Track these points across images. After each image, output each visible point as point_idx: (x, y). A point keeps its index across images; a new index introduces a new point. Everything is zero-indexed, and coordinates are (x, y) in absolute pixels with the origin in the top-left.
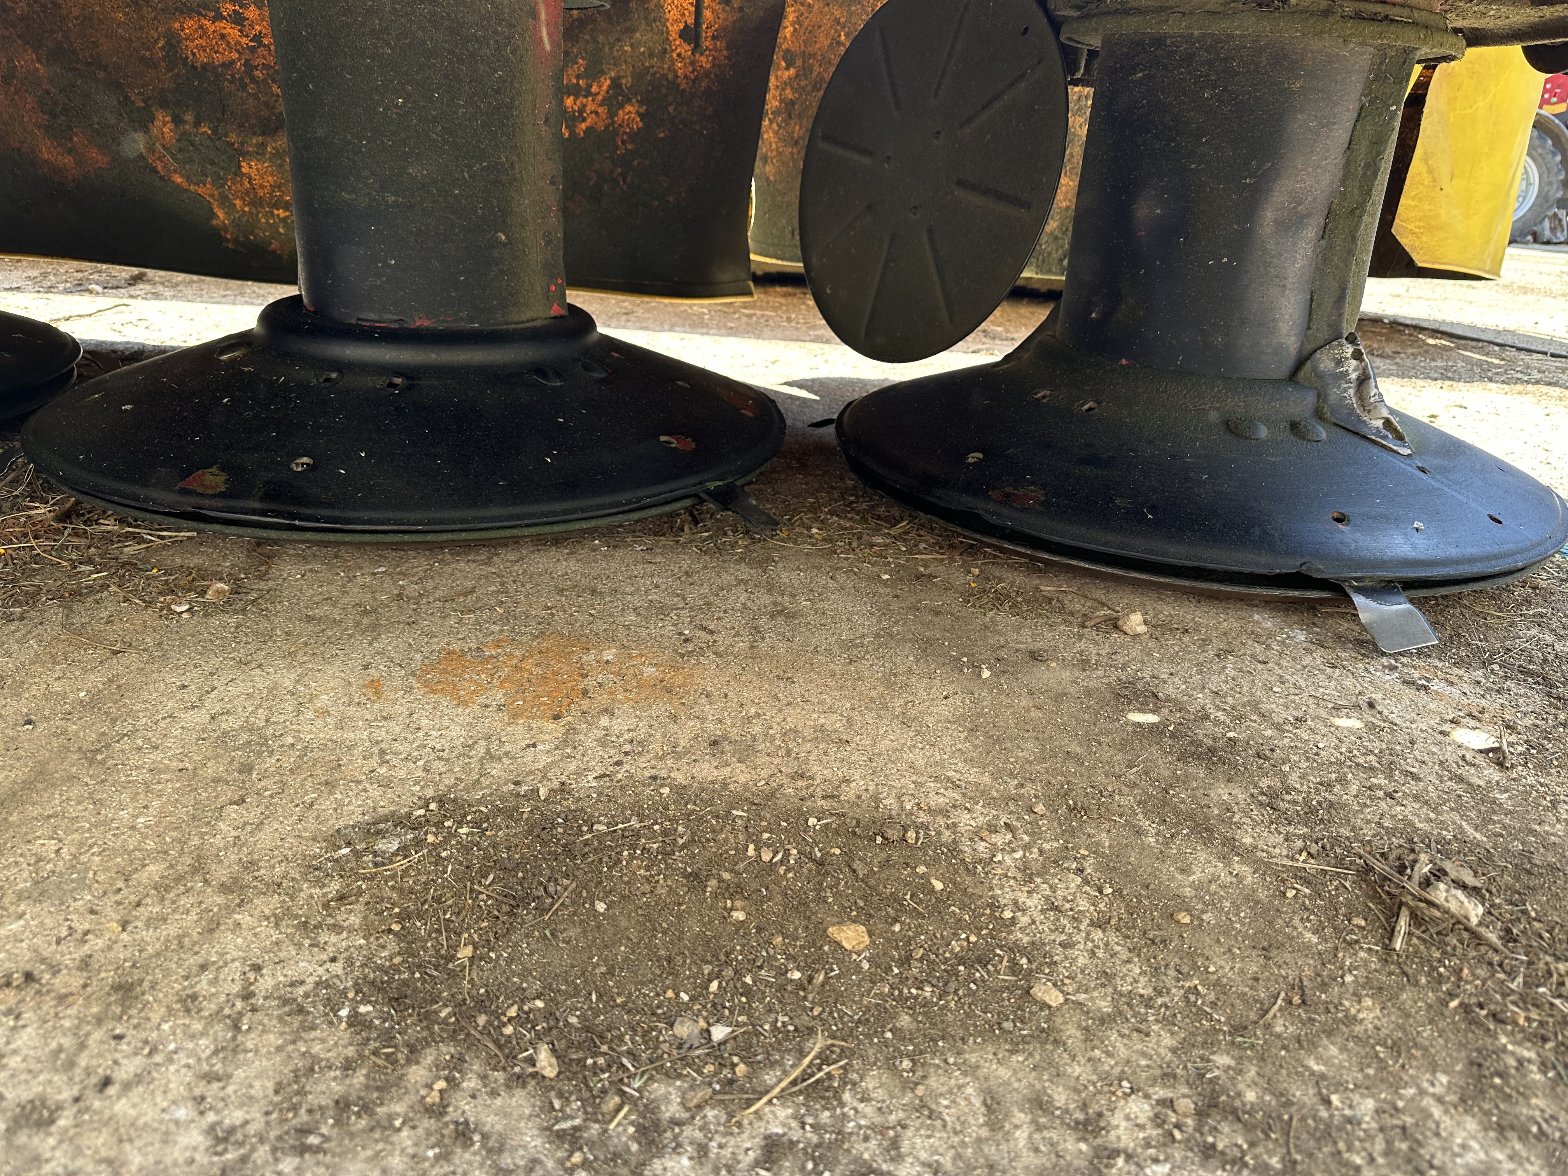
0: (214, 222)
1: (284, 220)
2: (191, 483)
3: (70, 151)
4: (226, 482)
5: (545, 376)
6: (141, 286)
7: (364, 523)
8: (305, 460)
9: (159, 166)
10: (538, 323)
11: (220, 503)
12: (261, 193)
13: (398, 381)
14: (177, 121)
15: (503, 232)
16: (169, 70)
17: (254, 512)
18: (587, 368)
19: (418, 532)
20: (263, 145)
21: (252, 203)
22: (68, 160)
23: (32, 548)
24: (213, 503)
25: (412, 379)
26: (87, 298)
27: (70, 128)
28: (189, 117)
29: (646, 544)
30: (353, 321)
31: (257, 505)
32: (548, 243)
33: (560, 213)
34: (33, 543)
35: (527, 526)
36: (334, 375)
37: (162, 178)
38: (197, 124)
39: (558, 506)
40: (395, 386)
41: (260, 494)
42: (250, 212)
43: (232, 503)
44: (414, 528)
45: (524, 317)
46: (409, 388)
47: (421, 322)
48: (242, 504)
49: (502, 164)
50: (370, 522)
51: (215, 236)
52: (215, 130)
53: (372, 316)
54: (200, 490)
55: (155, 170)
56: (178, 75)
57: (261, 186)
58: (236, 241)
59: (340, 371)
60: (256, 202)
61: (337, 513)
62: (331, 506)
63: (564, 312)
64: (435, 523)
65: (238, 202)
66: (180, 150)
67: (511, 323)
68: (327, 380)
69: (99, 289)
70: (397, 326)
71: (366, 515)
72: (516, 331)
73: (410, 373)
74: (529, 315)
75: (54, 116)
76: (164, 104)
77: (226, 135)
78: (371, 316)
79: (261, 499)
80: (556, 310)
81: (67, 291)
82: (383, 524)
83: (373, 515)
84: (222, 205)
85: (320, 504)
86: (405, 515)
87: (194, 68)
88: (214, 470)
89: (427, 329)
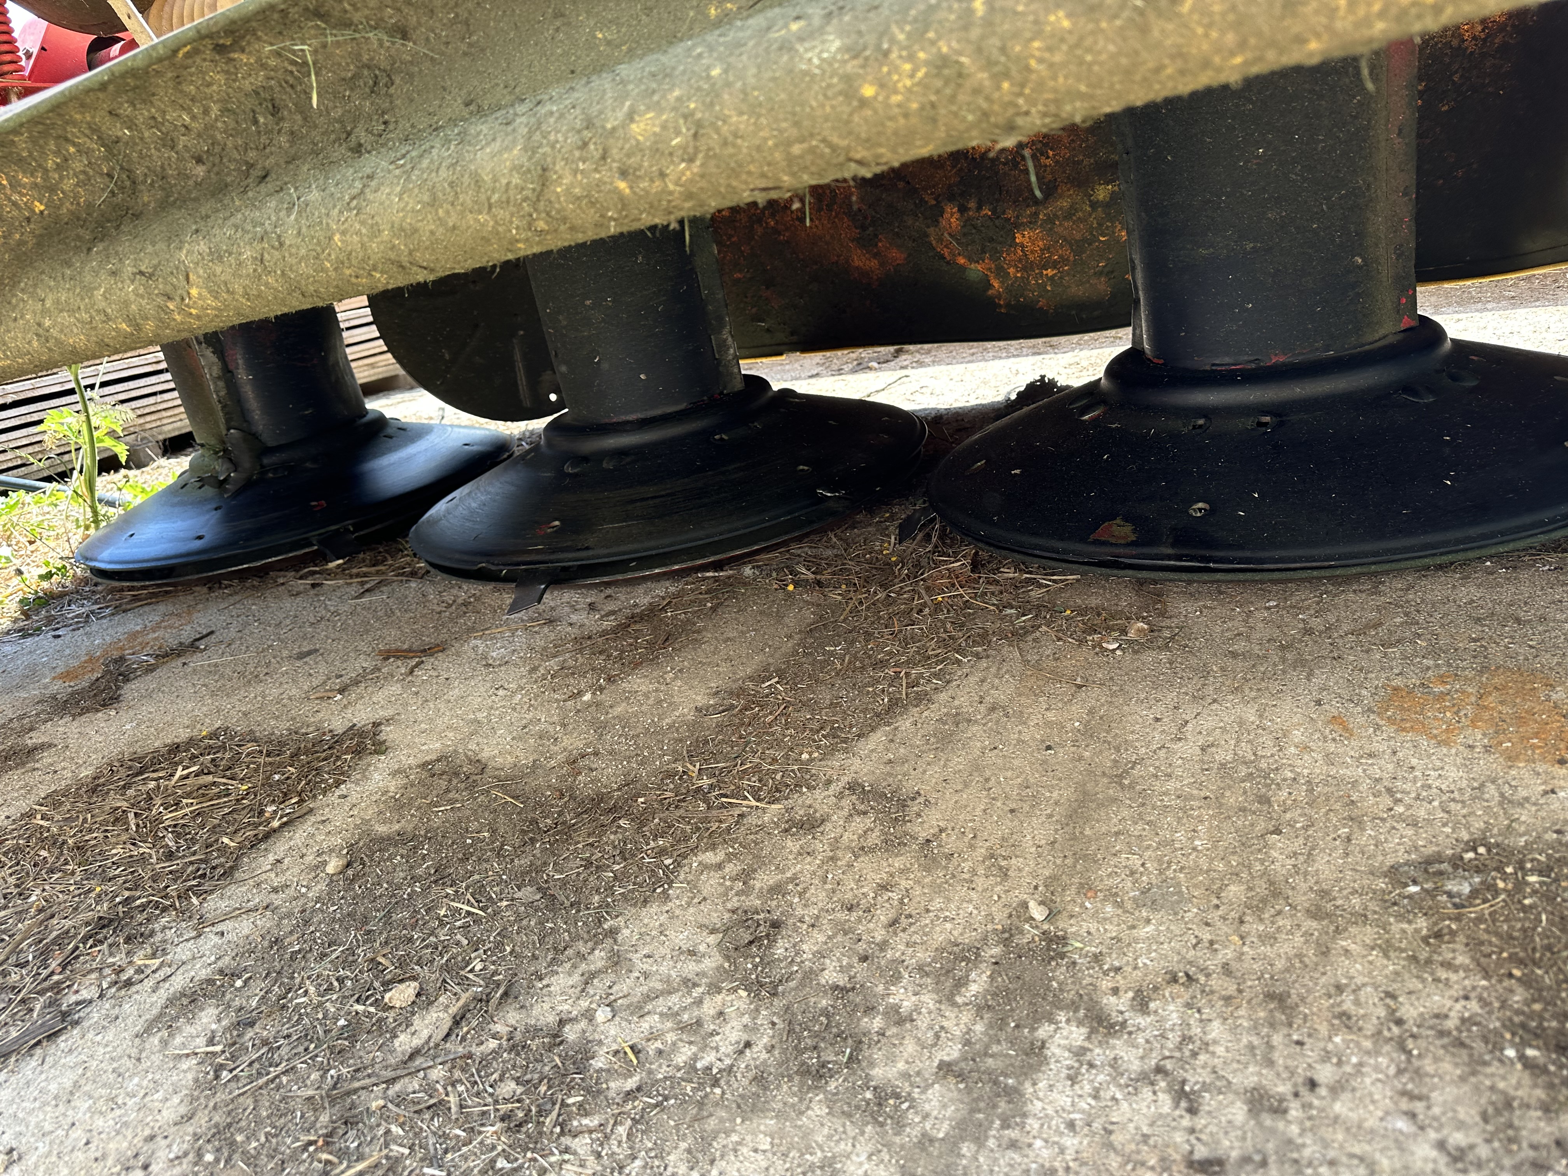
0: (990, 292)
1: (1052, 278)
2: (1100, 534)
3: (876, 255)
4: (1134, 531)
5: (1415, 393)
6: (904, 357)
7: (1277, 561)
8: (1200, 505)
9: (946, 252)
10: (1391, 340)
11: (1134, 551)
12: (1031, 257)
13: (1267, 419)
14: (963, 209)
15: (1360, 255)
16: (953, 167)
17: (1169, 557)
18: (1454, 378)
19: (1330, 567)
20: (1036, 214)
21: (1024, 269)
22: (874, 263)
23: (962, 596)
24: (1127, 551)
25: (1280, 415)
26: (869, 376)
27: (876, 236)
28: (972, 205)
29: (1551, 564)
30: (1208, 368)
31: (1170, 551)
32: (1399, 256)
33: (1413, 224)
34: (961, 591)
35: (1442, 554)
36: (1201, 422)
37: (948, 263)
38: (979, 208)
39: (1473, 532)
40: (1265, 424)
41: (1170, 540)
42: (1022, 277)
43: (1146, 550)
44: (1326, 564)
45: (1377, 336)
46: (1281, 424)
47: (1278, 358)
48: (1155, 550)
49: (1360, 188)
50: (1281, 560)
51: (991, 303)
52: (994, 211)
53: (1227, 360)
54: (1113, 540)
55: (942, 257)
56: (961, 170)
57: (1032, 252)
58: (1008, 305)
59: (1205, 416)
60: (1027, 267)
61: (1248, 554)
62: (1241, 547)
63: (1414, 323)
64: (1347, 558)
65: (1012, 271)
66: (965, 235)
67: (1363, 345)
68: (1194, 427)
69: (875, 364)
70: (1253, 366)
71: (1277, 554)
72: (1368, 353)
73: (1278, 410)
74: (1382, 332)
75: (864, 228)
76: (951, 198)
77: (1004, 213)
78: (1224, 361)
79: (1173, 546)
80: (1407, 323)
81: (854, 371)
82: (1295, 562)
83: (1284, 553)
84: (997, 276)
85: (1230, 547)
86: (1315, 552)
87: (974, 159)
88: (1118, 521)
89: (1284, 364)
